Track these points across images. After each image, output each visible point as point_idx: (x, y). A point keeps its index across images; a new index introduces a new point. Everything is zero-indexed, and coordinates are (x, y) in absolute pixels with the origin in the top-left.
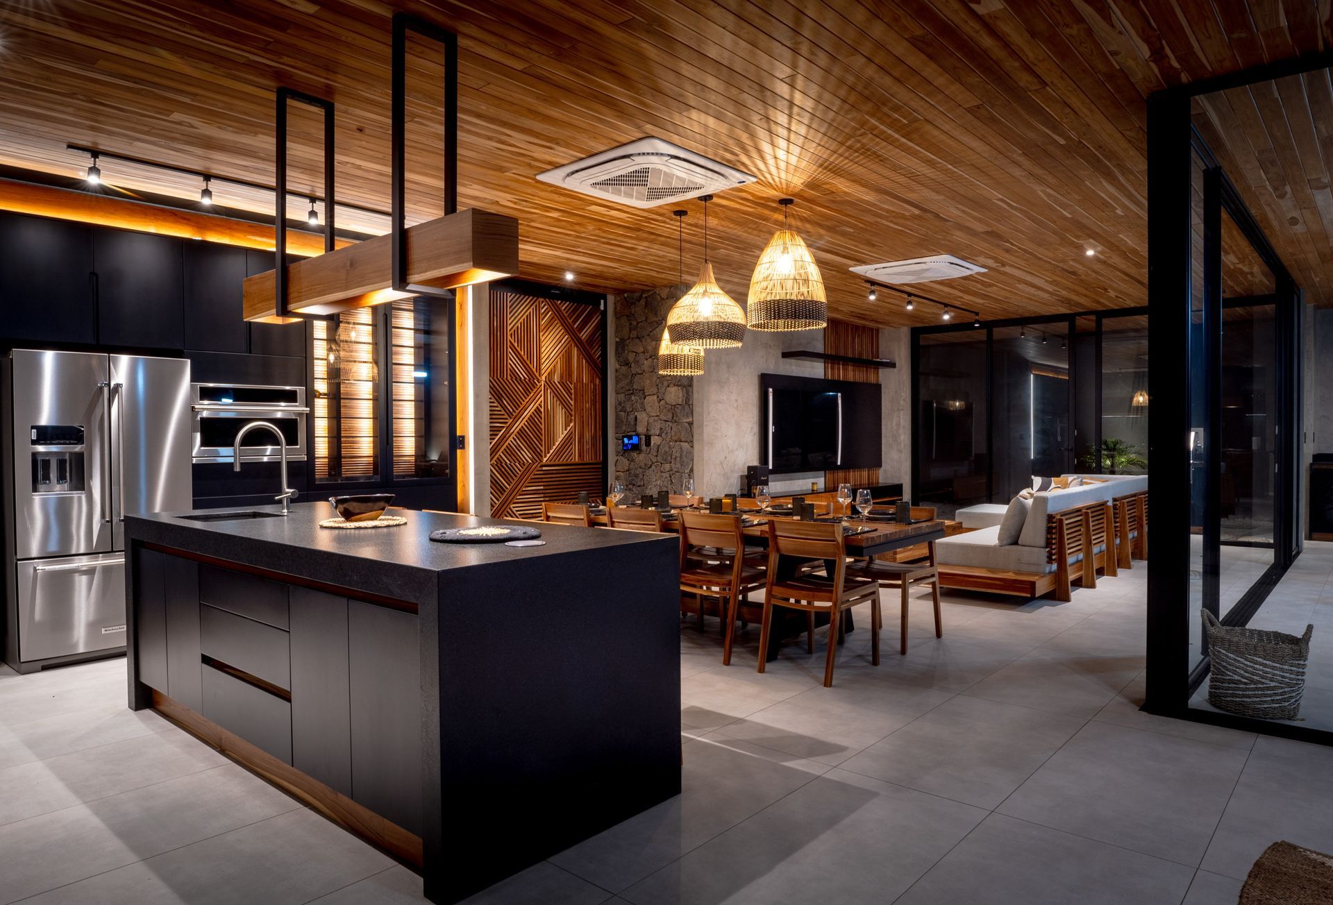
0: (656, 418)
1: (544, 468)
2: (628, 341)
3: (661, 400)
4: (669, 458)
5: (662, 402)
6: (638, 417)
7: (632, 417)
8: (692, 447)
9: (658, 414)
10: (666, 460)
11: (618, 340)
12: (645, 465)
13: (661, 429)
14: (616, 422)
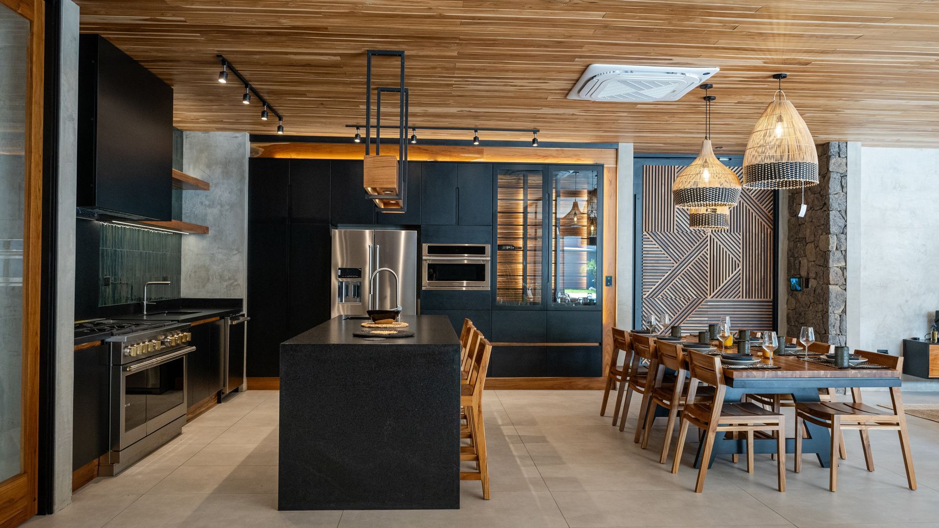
0: (813, 263)
1: (709, 303)
2: (796, 195)
3: (817, 247)
4: (821, 300)
5: (818, 249)
6: (801, 261)
7: (797, 262)
8: (845, 290)
9: (815, 260)
10: (819, 301)
11: (790, 194)
12: (806, 304)
13: (816, 273)
14: (788, 266)
